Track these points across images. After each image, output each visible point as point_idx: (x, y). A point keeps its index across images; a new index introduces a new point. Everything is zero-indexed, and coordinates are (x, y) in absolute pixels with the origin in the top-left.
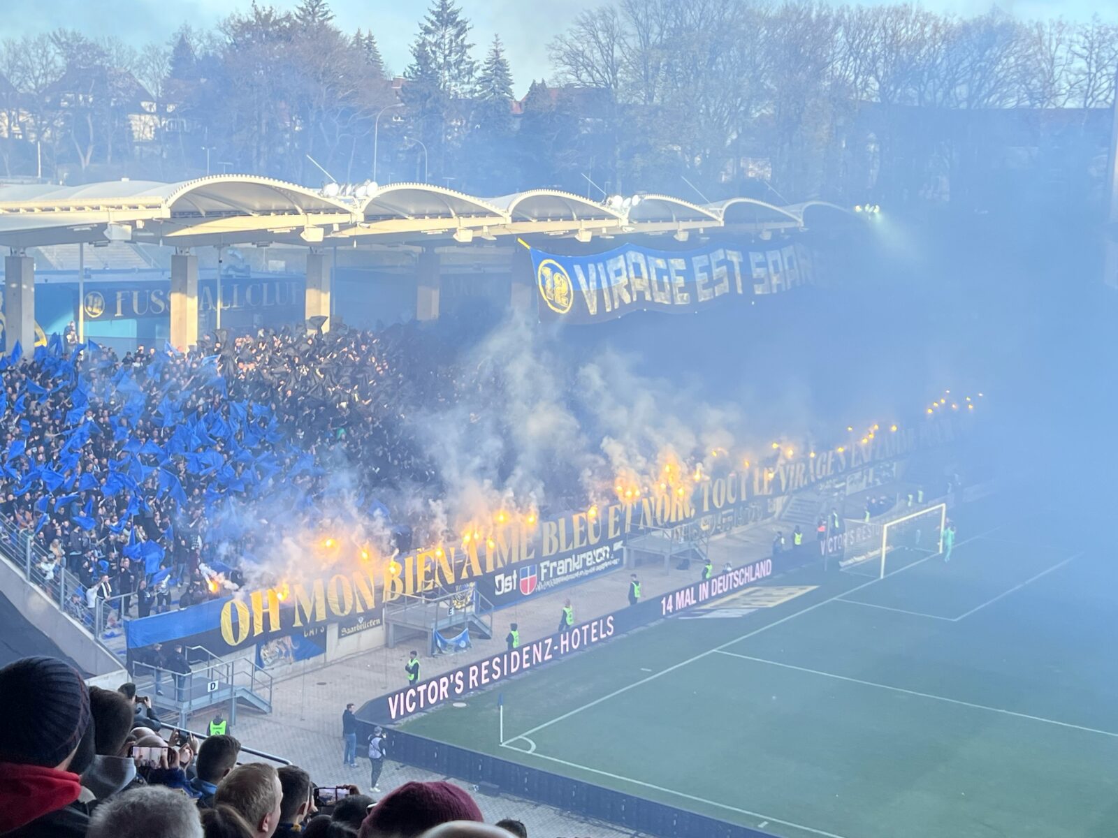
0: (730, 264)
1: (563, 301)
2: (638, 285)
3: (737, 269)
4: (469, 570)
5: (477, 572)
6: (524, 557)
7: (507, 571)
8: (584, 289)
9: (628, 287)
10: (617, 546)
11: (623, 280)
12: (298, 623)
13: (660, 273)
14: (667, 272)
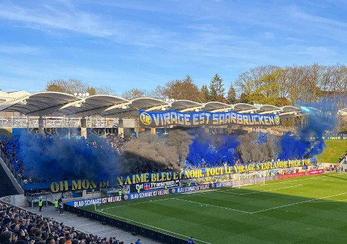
0: (206, 117)
1: (148, 122)
2: (174, 120)
3: (208, 118)
4: (128, 183)
5: (130, 183)
6: (145, 181)
7: (140, 183)
8: (155, 119)
9: (170, 120)
10: (177, 181)
11: (169, 118)
12: (73, 189)
13: (181, 118)
14: (184, 117)
